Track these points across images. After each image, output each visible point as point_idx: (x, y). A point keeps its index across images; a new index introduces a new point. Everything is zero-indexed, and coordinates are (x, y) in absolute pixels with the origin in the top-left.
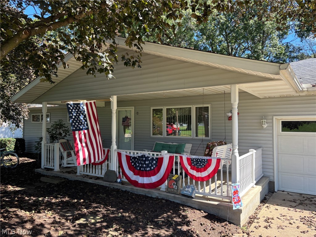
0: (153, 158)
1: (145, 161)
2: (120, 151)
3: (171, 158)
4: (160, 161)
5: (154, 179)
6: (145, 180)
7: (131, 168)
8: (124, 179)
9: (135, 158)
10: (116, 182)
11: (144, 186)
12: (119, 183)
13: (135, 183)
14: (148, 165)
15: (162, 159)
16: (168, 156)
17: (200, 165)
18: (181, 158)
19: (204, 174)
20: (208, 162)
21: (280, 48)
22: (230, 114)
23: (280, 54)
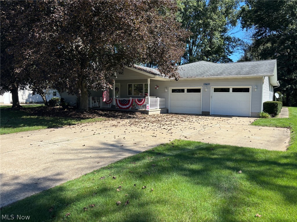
2: (116, 98)
3: (132, 100)
4: (129, 101)
5: (127, 106)
6: (125, 107)
7: (120, 104)
8: (118, 107)
9: (121, 100)
11: (124, 108)
12: (116, 108)
13: (122, 108)
14: (126, 102)
15: (130, 100)
16: (132, 99)
17: (140, 101)
18: (135, 99)
19: (141, 103)
20: (142, 100)
21: (220, 41)
22: (156, 87)
23: (221, 45)
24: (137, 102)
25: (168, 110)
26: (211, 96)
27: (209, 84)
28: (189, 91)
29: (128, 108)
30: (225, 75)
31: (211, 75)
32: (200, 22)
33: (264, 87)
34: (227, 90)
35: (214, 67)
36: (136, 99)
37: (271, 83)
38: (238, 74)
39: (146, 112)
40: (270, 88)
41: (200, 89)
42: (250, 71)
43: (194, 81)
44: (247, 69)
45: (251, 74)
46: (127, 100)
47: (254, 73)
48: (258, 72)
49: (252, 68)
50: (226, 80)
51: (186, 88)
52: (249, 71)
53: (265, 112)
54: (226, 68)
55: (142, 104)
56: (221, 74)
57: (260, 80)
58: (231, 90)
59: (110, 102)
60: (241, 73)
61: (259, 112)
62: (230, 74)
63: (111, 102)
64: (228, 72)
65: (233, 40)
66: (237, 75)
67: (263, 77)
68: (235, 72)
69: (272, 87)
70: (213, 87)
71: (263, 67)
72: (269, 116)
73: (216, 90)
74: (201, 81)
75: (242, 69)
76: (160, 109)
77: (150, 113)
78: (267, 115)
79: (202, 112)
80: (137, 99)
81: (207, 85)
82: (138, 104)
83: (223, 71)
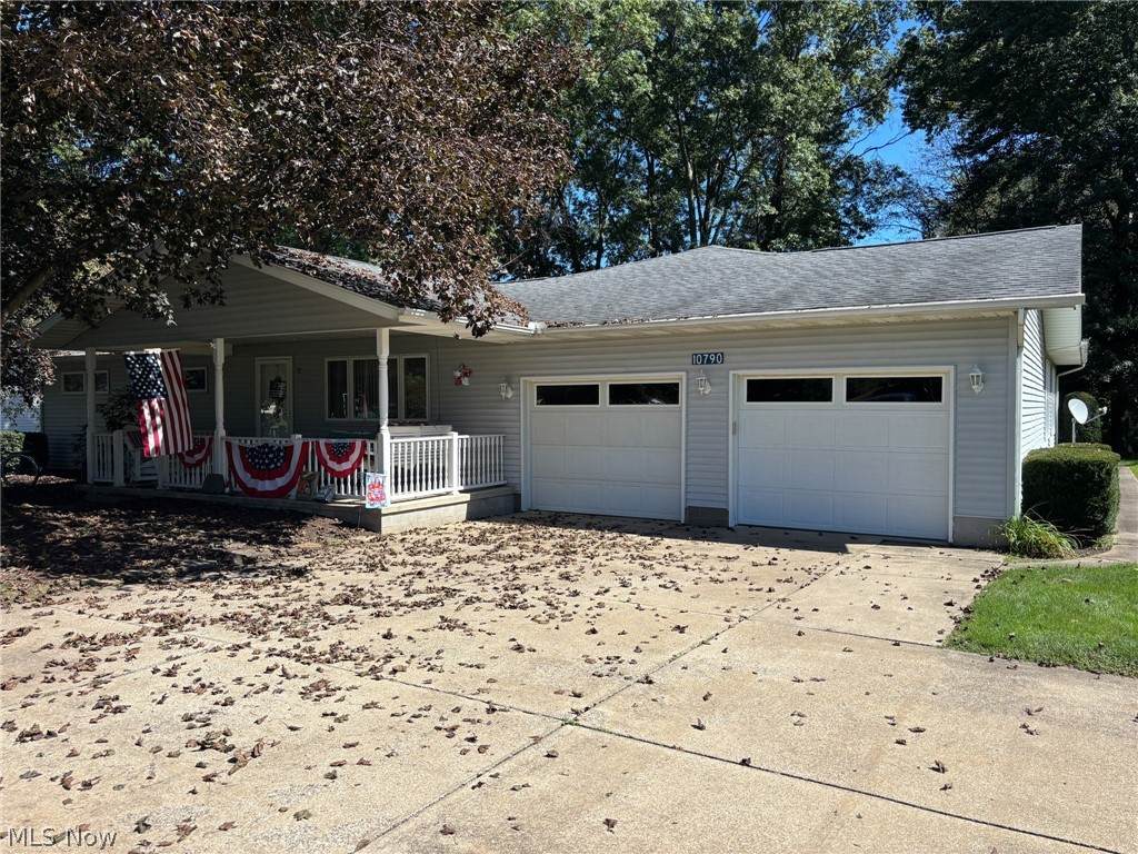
0: (279, 448)
1: (268, 454)
2: (231, 439)
3: (305, 446)
4: (289, 450)
5: (281, 482)
6: (268, 485)
7: (247, 468)
8: (238, 489)
9: (252, 450)
10: (223, 493)
11: (265, 494)
12: (228, 494)
13: (253, 492)
14: (272, 460)
15: (292, 447)
16: (301, 442)
17: (341, 454)
18: (318, 443)
19: (346, 466)
20: (352, 448)
21: (819, 174)
22: (458, 374)
23: (820, 192)
24: (327, 457)
25: (517, 497)
26: (734, 424)
27: (720, 358)
28: (622, 394)
29: (282, 492)
30: (801, 305)
31: (728, 309)
32: (731, 93)
33: (1024, 374)
34: (817, 390)
35: (757, 269)
36: (322, 442)
37: (1048, 349)
38: (876, 300)
39: (367, 521)
40: (1045, 377)
41: (677, 385)
42: (940, 282)
43: (643, 344)
44: (928, 273)
45: (948, 298)
46: (279, 450)
47: (968, 291)
48: (989, 287)
49: (955, 267)
50: (812, 334)
51: (604, 381)
52: (934, 281)
53: (1034, 518)
54: (817, 273)
55: (352, 469)
56: (785, 299)
57: (1000, 330)
58: (840, 390)
59: (198, 457)
60: (892, 295)
61: (999, 515)
62: (830, 301)
63: (204, 459)
64: (822, 289)
65: (871, 175)
66: (869, 302)
67: (1021, 312)
68: (863, 290)
69: (1054, 371)
70: (741, 372)
71: (1016, 261)
72: (1065, 544)
73: (761, 391)
74: (676, 339)
75: (898, 271)
76: (467, 497)
77: (388, 525)
78: (1052, 537)
79: (688, 509)
80: (326, 444)
81: (709, 362)
82: (332, 471)
83: (797, 288)
